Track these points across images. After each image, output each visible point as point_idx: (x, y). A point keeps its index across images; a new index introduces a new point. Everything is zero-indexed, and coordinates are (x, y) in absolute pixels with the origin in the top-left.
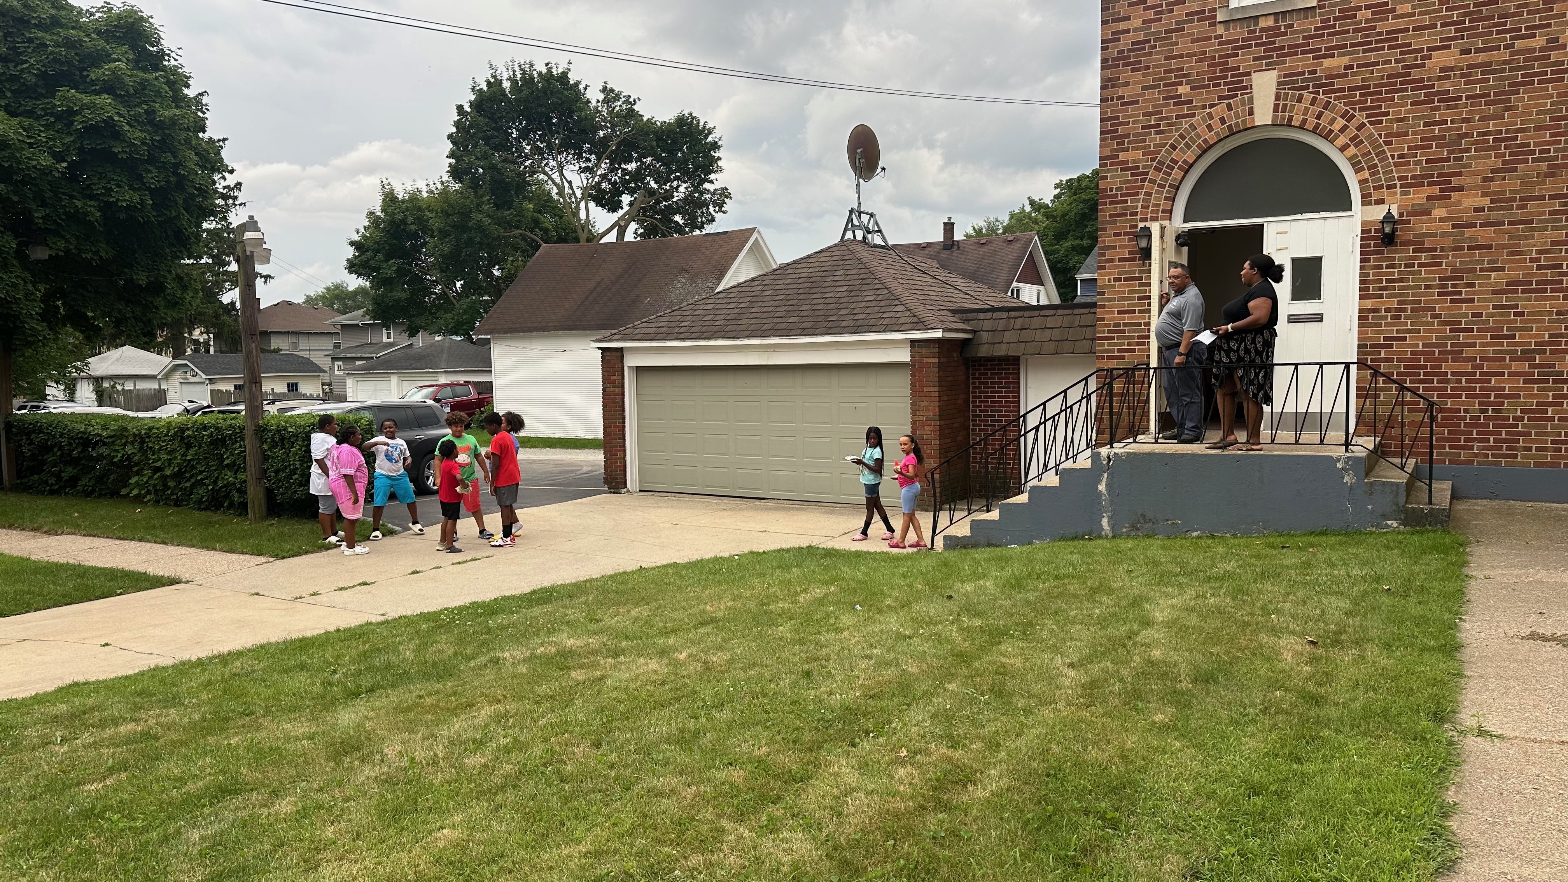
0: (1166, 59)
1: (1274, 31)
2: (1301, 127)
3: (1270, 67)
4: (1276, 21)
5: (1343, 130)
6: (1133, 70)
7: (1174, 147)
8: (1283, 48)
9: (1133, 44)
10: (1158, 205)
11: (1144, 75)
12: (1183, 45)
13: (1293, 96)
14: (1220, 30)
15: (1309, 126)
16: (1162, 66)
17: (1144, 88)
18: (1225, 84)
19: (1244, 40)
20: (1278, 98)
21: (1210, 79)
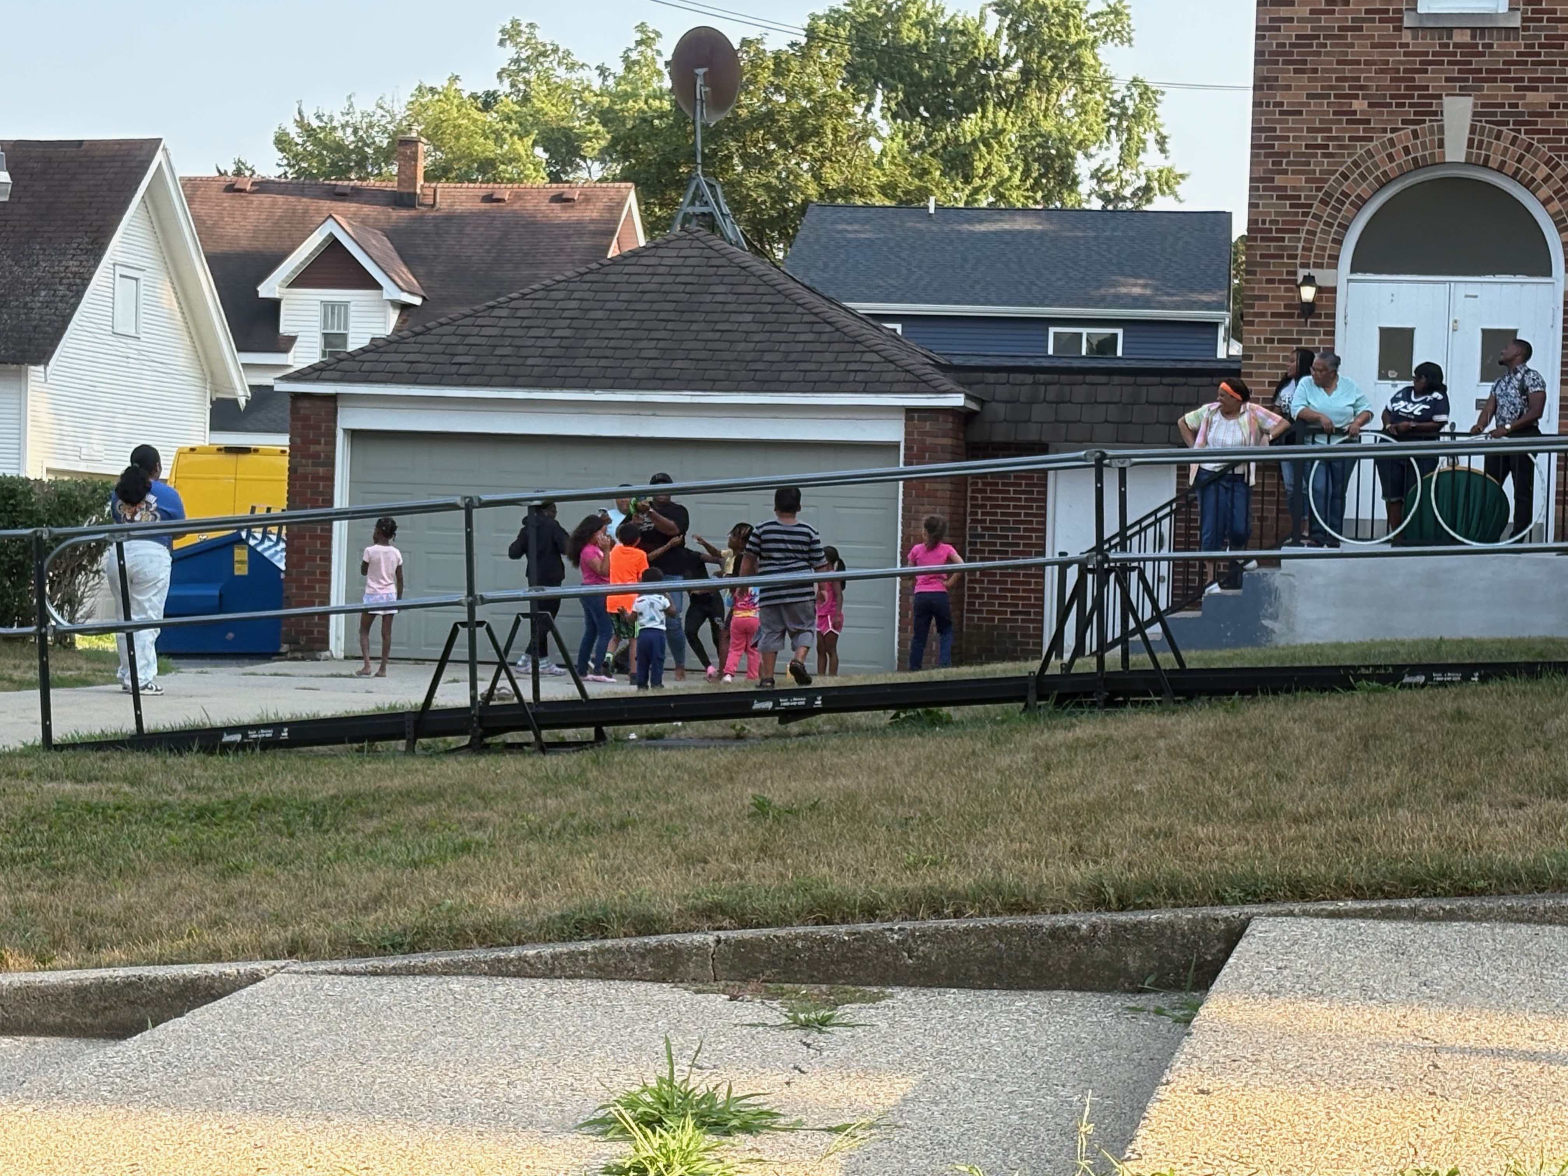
0: (1339, 62)
1: (1470, 49)
2: (1500, 170)
3: (1464, 91)
4: (1473, 37)
5: (1547, 179)
6: (1296, 71)
7: (1345, 177)
8: (1480, 71)
9: (1298, 37)
10: (1324, 249)
11: (1310, 80)
12: (1360, 49)
13: (1491, 130)
14: (1407, 36)
15: (1510, 169)
16: (1334, 71)
17: (1309, 96)
18: (1411, 105)
19: (1434, 54)
20: (1473, 130)
21: (1392, 97)
